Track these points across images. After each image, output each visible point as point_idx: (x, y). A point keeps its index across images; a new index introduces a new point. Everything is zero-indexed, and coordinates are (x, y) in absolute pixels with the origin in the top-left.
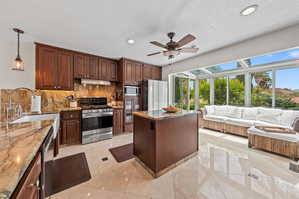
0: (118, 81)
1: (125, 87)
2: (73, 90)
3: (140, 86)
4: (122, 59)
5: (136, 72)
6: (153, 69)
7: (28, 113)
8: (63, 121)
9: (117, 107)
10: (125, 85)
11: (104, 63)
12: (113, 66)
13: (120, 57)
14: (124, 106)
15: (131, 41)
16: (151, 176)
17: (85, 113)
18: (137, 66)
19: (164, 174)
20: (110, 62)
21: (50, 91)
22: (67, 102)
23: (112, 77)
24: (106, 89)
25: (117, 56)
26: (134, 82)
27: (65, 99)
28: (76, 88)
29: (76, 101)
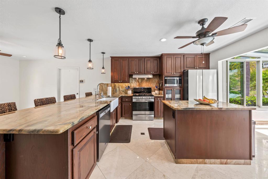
0: (160, 74)
1: (166, 78)
2: (129, 83)
3: (181, 77)
4: (162, 55)
5: (176, 64)
6: (197, 58)
7: (105, 96)
8: (123, 103)
9: (160, 96)
10: (165, 77)
11: (148, 61)
12: (156, 62)
13: (161, 53)
14: (164, 95)
15: (164, 40)
16: (173, 160)
17: (134, 99)
18: (176, 58)
19: (186, 163)
20: (153, 59)
21: (118, 83)
22: (126, 91)
23: (155, 71)
24: (151, 81)
25: (158, 53)
26: (174, 73)
27: (125, 88)
28: (131, 81)
29: (131, 90)
